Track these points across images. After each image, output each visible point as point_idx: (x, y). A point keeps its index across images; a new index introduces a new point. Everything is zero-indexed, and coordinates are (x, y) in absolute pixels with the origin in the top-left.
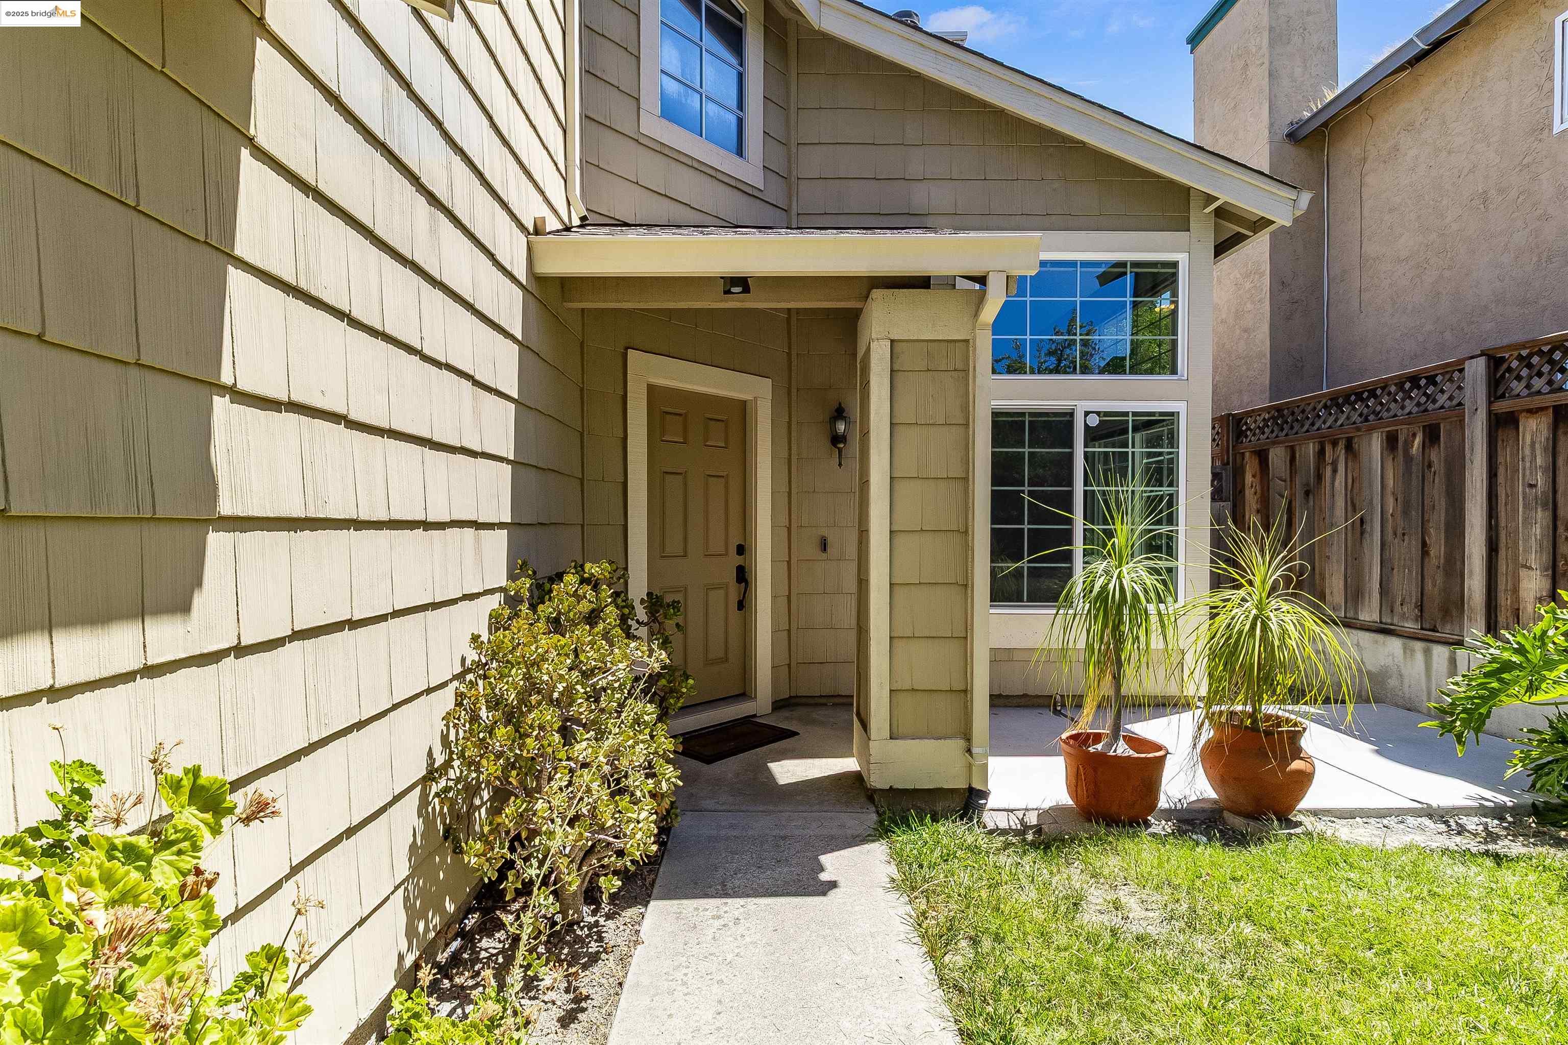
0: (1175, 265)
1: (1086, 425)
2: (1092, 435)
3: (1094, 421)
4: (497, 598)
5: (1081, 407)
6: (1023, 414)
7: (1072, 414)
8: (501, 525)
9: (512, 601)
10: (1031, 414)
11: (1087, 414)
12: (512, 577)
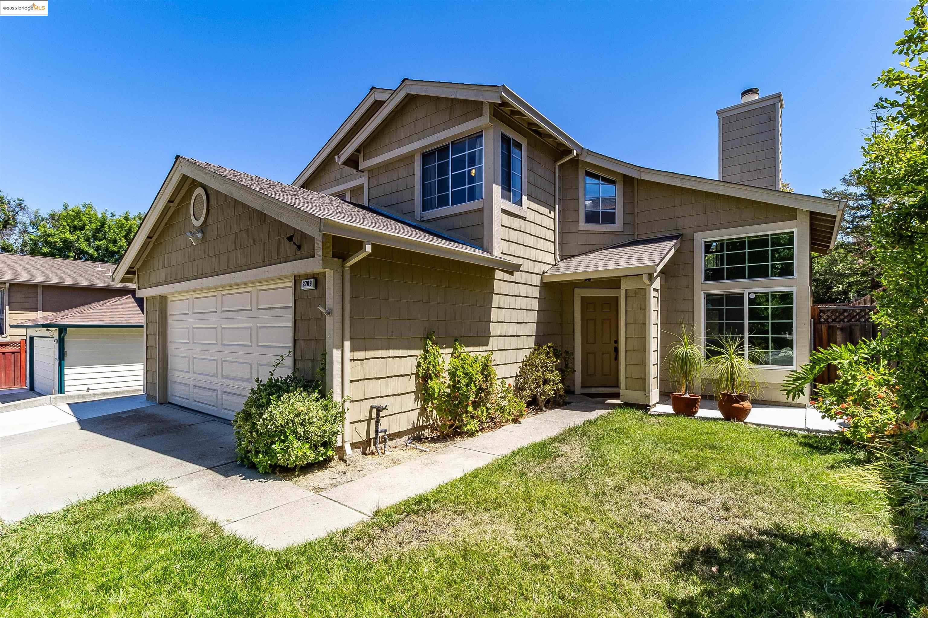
0: (793, 233)
1: (749, 297)
2: (752, 302)
3: (753, 296)
4: (532, 350)
5: (746, 291)
6: (723, 295)
7: (743, 294)
8: (533, 336)
9: (535, 350)
10: (726, 295)
11: (749, 293)
12: (535, 345)
